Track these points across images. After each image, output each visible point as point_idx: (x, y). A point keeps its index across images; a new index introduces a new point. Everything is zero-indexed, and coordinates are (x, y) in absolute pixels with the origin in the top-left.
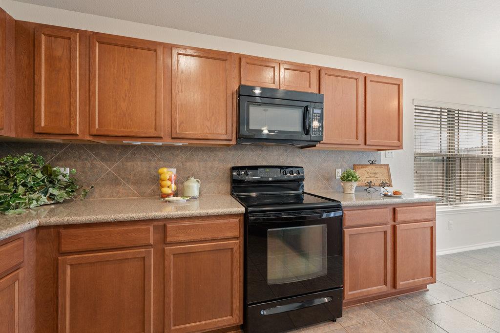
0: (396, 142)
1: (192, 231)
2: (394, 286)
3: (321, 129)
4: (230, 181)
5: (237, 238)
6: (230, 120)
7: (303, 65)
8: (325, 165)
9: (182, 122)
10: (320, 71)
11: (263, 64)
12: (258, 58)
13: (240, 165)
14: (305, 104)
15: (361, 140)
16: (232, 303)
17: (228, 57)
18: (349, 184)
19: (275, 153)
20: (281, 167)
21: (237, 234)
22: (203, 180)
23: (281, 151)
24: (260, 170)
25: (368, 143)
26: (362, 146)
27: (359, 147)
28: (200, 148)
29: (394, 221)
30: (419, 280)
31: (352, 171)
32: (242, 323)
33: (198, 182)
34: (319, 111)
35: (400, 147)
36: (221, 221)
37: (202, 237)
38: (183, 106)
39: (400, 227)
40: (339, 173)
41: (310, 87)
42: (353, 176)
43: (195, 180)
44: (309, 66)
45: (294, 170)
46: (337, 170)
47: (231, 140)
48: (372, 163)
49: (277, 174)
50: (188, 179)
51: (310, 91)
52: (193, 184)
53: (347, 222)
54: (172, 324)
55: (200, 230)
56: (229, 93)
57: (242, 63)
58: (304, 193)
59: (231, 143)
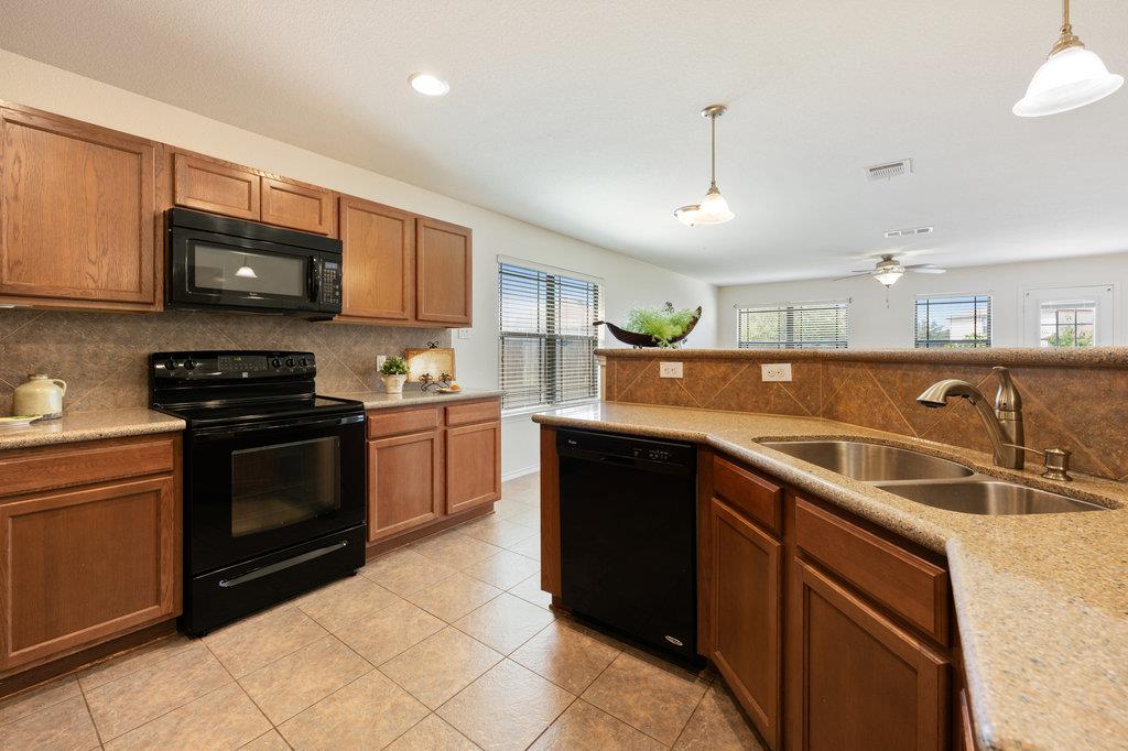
0: (461, 317)
1: (63, 469)
2: (446, 513)
3: (337, 294)
4: (146, 382)
5: (168, 472)
6: (150, 267)
7: (308, 187)
8: (357, 349)
9: (18, 263)
10: (339, 199)
11: (228, 173)
12: (215, 161)
13: (172, 350)
14: (308, 253)
15: (409, 313)
16: (158, 583)
17: (144, 148)
18: (392, 379)
19: (257, 328)
20: (269, 354)
21: (169, 465)
22: (74, 379)
23: (271, 323)
24: (221, 359)
25: (420, 317)
26: (412, 323)
27: (405, 323)
28: (62, 313)
29: (445, 425)
30: (478, 499)
31: (399, 359)
32: (180, 613)
33: (61, 385)
34: (334, 266)
35: (468, 324)
36: (134, 446)
37: (88, 478)
38: (21, 230)
39: (453, 432)
40: (382, 361)
41: (320, 223)
42: (398, 367)
43: (51, 381)
44: (319, 190)
45: (294, 358)
46: (379, 357)
47: (152, 304)
48: (433, 347)
49: (262, 366)
50: (28, 379)
51: (321, 230)
52: (46, 390)
53: (374, 430)
54: (10, 648)
55: (83, 465)
56: (148, 217)
57: (177, 165)
58: (315, 396)
59: (152, 309)
